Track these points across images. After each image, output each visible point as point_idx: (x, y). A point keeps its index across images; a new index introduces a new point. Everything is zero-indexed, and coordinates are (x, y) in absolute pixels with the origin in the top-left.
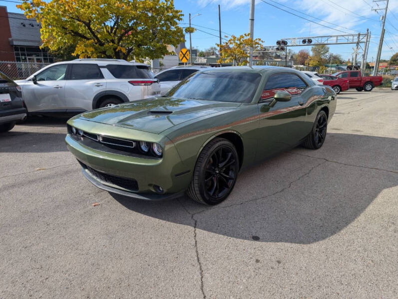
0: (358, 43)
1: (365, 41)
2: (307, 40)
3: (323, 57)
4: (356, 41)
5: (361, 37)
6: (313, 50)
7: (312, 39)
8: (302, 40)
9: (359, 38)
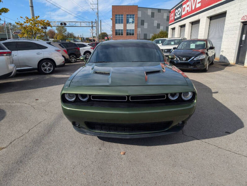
0: (92, 27)
1: (96, 26)
2: (63, 23)
3: (64, 34)
4: (91, 25)
5: (93, 23)
6: (57, 29)
7: (66, 23)
8: (60, 23)
9: (92, 23)
